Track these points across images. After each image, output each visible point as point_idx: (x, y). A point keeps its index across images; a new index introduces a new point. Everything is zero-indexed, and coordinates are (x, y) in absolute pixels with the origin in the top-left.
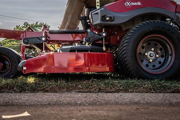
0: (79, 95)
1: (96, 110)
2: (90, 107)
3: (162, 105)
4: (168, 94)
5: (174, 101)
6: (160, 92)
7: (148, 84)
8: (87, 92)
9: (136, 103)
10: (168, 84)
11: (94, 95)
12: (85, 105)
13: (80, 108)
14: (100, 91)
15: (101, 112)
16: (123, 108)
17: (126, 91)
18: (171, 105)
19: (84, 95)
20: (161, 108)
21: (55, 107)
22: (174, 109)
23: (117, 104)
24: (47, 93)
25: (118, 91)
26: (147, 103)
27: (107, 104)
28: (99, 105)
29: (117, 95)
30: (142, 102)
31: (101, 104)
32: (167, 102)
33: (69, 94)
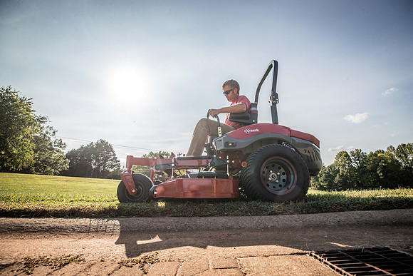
0: (172, 220)
1: (185, 237)
2: (179, 234)
3: (257, 229)
4: (264, 217)
5: (270, 224)
6: (256, 215)
7: (244, 206)
8: (181, 216)
9: (229, 228)
10: (265, 206)
11: (187, 220)
12: (174, 231)
13: (168, 234)
14: (195, 215)
15: (189, 239)
16: (213, 234)
17: (221, 214)
18: (266, 229)
19: (177, 219)
20: (255, 234)
21: (144, 234)
22: (269, 234)
23: (208, 229)
24: (140, 218)
25: (212, 215)
26: (241, 228)
27: (197, 229)
28: (190, 231)
29: (210, 219)
30: (235, 227)
31: (192, 230)
32: (262, 226)
33: (161, 219)
